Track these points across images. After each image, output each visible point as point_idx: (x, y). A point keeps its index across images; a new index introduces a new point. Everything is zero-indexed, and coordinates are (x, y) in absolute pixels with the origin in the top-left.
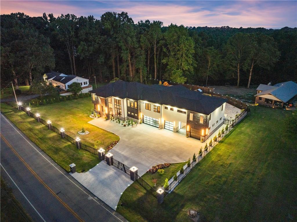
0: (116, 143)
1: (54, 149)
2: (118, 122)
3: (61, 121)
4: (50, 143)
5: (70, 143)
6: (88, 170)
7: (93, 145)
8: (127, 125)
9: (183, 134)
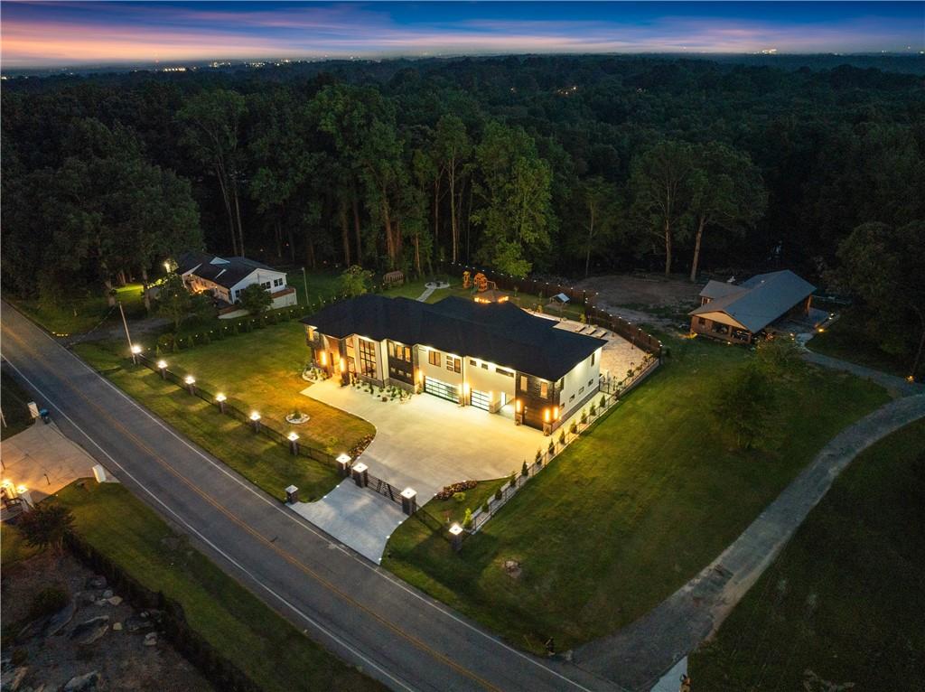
0: (368, 442)
1: (242, 457)
2: (370, 391)
3: (242, 391)
4: (232, 444)
5: (273, 444)
6: (322, 497)
7: (324, 447)
8: (389, 398)
9: (509, 418)
